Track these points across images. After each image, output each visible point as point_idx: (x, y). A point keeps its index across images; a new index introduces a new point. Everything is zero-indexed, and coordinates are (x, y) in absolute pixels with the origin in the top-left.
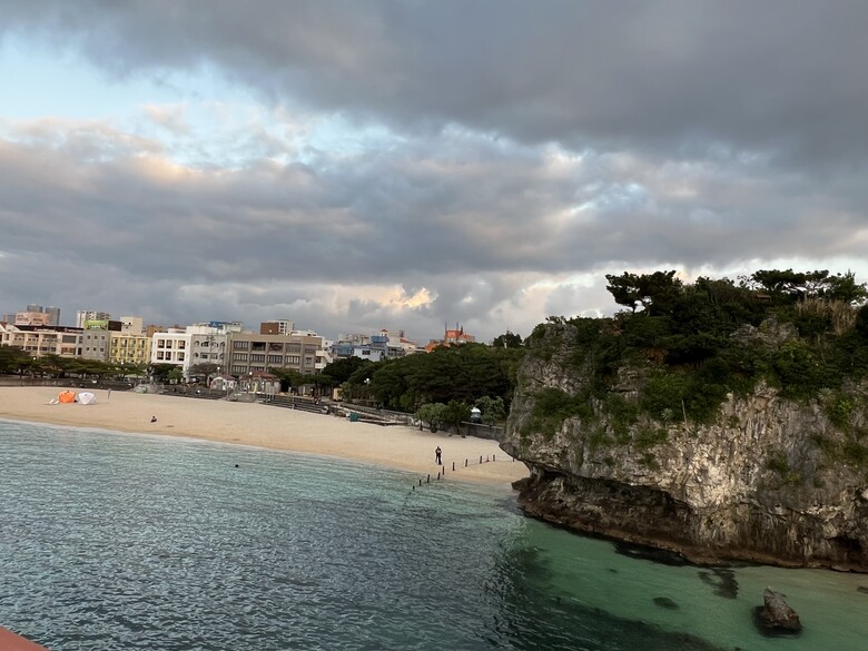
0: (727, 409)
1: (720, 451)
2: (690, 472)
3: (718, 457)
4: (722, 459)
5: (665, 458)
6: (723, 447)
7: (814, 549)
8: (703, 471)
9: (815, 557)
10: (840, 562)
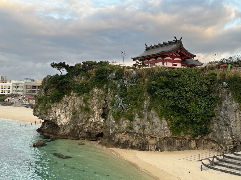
0: (64, 99)
1: (62, 110)
2: (56, 116)
3: (62, 112)
4: (63, 112)
5: (50, 112)
6: (63, 109)
7: (82, 135)
8: (59, 116)
9: (82, 137)
10: (87, 138)
